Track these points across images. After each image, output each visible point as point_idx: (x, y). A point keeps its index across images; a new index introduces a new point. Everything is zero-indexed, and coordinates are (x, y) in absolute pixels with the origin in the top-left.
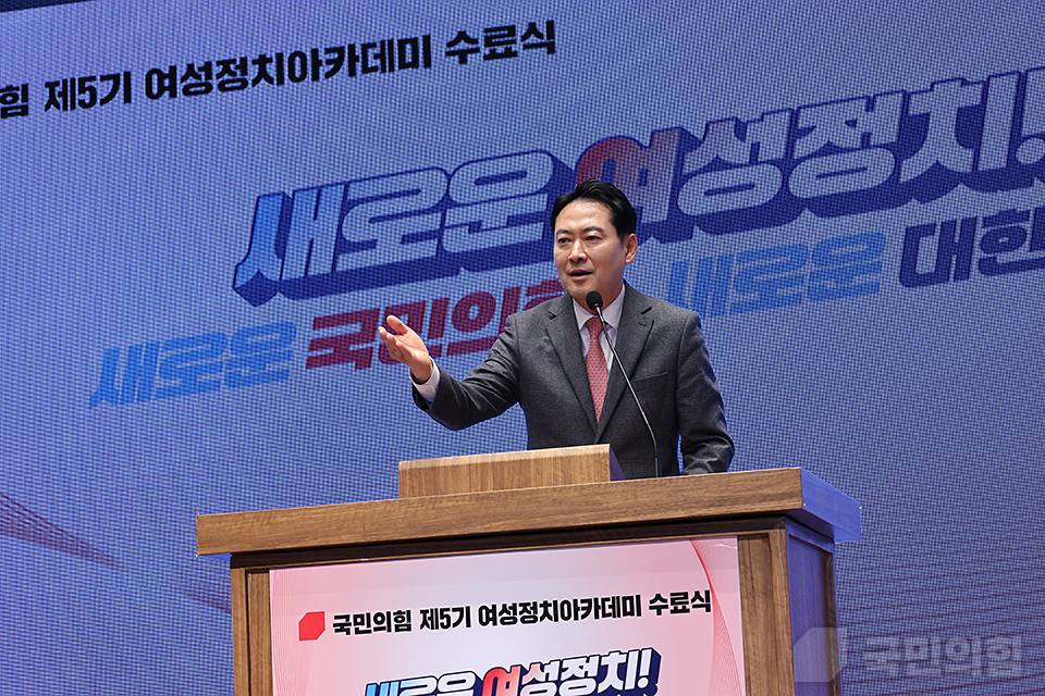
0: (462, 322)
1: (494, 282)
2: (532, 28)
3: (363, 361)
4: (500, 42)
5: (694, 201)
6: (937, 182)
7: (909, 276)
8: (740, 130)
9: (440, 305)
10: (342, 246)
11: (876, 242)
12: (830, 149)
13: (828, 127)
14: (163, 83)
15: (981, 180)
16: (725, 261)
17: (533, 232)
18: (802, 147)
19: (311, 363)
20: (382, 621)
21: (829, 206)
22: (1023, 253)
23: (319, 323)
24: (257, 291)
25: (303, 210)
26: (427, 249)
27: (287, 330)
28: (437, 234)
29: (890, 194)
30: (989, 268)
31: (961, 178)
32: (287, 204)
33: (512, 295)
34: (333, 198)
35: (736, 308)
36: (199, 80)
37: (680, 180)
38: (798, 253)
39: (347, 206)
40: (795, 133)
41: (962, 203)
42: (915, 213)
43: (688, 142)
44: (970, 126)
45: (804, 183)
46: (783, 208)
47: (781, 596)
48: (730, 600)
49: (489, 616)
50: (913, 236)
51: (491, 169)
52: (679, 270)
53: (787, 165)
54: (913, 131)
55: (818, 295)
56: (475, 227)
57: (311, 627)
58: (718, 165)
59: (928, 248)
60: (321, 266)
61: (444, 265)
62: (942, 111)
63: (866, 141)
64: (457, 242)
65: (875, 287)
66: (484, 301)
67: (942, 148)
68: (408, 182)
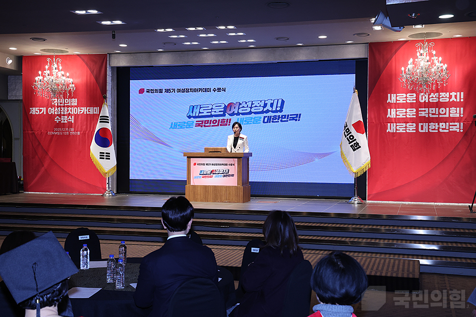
0: (213, 123)
1: (217, 118)
2: (223, 89)
3: (202, 126)
4: (219, 90)
5: (240, 111)
6: (268, 111)
7: (264, 122)
8: (246, 103)
9: (211, 121)
10: (200, 113)
11: (261, 118)
12: (256, 106)
13: (256, 104)
14: (179, 91)
15: (273, 112)
16: (243, 118)
17: (222, 113)
18: (253, 106)
19: (196, 126)
20: (202, 164)
21: (255, 113)
22: (276, 120)
23: (197, 121)
24: (189, 117)
25: (195, 107)
26: (210, 114)
27: (193, 122)
28: (211, 112)
29: (262, 112)
30: (273, 122)
31: (270, 111)
32: (193, 107)
33: (219, 120)
34: (199, 107)
35: (245, 124)
36: (183, 91)
37: (239, 108)
38: (252, 118)
39: (200, 108)
40: (252, 104)
41: (270, 114)
42: (265, 115)
43: (240, 104)
44: (272, 105)
45: (253, 110)
46: (250, 113)
47: (241, 165)
48: (236, 165)
49: (213, 165)
50: (265, 117)
51: (217, 105)
52: (238, 119)
53: (251, 108)
54: (265, 105)
55: (253, 123)
56: (215, 112)
57: (195, 164)
58: (243, 107)
59: (266, 119)
60: (197, 115)
61: (212, 116)
62: (269, 103)
63: (260, 106)
64: (213, 113)
65: (259, 123)
66: (216, 121)
67: (268, 107)
68: (208, 106)
